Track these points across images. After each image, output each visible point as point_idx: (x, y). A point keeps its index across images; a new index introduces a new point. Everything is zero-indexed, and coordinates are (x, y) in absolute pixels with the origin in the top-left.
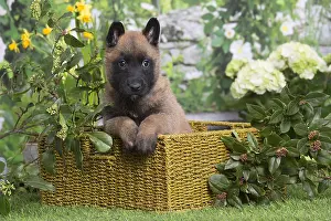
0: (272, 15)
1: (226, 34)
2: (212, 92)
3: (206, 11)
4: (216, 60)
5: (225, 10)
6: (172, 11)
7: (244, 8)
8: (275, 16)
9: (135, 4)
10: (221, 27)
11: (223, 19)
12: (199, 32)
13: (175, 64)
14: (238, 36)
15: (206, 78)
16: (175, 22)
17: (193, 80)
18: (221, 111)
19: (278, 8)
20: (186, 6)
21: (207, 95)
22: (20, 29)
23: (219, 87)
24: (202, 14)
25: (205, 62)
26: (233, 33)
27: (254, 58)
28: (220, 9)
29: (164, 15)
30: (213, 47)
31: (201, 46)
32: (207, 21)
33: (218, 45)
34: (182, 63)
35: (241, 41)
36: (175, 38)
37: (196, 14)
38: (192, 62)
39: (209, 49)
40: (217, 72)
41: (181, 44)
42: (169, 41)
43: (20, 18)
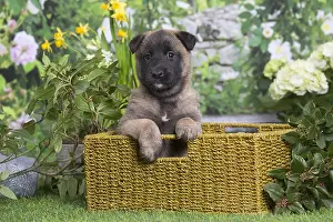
0: (313, 14)
1: (264, 33)
2: (249, 93)
3: (243, 9)
4: (252, 61)
5: (263, 8)
6: (208, 10)
7: (283, 6)
8: (316, 14)
9: (170, 3)
10: (259, 26)
11: (261, 18)
12: (236, 31)
13: (210, 64)
14: (277, 36)
15: (243, 78)
16: (212, 21)
17: (229, 81)
18: (258, 113)
19: (320, 6)
20: (223, 4)
21: (244, 96)
22: (53, 28)
23: (256, 87)
24: (239, 12)
25: (242, 62)
26: (272, 32)
27: (293, 58)
28: (257, 7)
29: (200, 14)
30: (251, 47)
31: (237, 46)
32: (244, 20)
33: (255, 45)
34: (218, 63)
35: (280, 41)
36: (211, 37)
37: (233, 12)
38: (229, 62)
39: (247, 49)
40: (254, 73)
41: (217, 43)
42: (205, 40)
43: (53, 16)
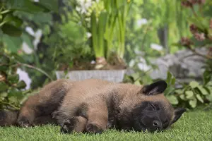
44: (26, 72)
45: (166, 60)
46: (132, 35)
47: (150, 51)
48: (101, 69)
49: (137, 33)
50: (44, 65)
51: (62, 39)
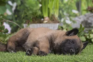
44: (8, 24)
45: (80, 18)
46: (62, 5)
47: (72, 14)
48: (46, 23)
49: (65, 5)
50: (18, 21)
51: (27, 8)
